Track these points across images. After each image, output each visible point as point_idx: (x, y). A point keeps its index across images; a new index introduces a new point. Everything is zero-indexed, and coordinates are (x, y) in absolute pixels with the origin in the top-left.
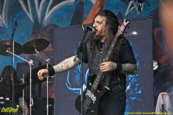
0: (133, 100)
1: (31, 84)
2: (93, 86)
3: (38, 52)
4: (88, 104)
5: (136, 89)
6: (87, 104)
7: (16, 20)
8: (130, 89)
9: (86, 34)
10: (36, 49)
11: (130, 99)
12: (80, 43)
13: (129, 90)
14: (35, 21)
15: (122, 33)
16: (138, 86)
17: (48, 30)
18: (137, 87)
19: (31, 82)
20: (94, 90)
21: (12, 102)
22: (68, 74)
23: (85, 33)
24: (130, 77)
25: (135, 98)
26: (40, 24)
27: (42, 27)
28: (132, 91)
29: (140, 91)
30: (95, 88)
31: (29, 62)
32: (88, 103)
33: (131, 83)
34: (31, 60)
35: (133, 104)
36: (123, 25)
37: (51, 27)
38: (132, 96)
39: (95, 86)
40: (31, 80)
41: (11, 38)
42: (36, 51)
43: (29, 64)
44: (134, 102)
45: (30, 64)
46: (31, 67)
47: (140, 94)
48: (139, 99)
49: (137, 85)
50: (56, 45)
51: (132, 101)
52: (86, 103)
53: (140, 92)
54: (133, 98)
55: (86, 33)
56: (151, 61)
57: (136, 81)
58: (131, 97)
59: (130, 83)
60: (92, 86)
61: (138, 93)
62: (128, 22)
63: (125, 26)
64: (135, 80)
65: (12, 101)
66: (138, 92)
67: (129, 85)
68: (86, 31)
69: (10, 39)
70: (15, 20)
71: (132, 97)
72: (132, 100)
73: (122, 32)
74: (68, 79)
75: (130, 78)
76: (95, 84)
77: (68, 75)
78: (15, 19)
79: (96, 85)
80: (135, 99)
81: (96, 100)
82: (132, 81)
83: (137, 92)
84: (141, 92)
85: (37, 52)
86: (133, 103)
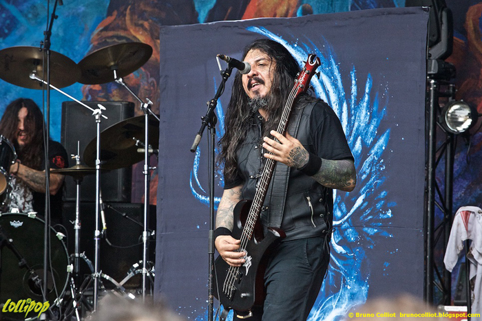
0: (371, 236)
1: (98, 171)
2: (245, 230)
3: (121, 80)
5: (378, 206)
8: (365, 204)
9: (226, 80)
10: (115, 71)
11: (363, 232)
12: (211, 103)
13: (362, 208)
16: (385, 198)
18: (383, 199)
19: (98, 167)
21: (44, 224)
22: (196, 157)
23: (224, 75)
24: (365, 173)
25: (376, 230)
28: (368, 211)
29: (390, 211)
30: (249, 234)
31: (96, 111)
33: (367, 188)
34: (99, 105)
35: (372, 247)
38: (368, 224)
40: (98, 161)
42: (115, 77)
43: (94, 116)
44: (373, 242)
45: (97, 117)
46: (98, 124)
47: (388, 219)
48: (385, 233)
49: (383, 194)
50: (166, 76)
51: (368, 239)
53: (389, 214)
54: (372, 231)
55: (228, 77)
56: (419, 130)
57: (381, 183)
58: (366, 227)
59: (365, 190)
61: (385, 217)
64: (379, 181)
65: (44, 220)
66: (385, 214)
67: (360, 195)
68: (227, 71)
71: (368, 226)
72: (368, 234)
74: (195, 171)
75: (364, 176)
77: (196, 159)
79: (251, 227)
80: (376, 233)
82: (371, 184)
83: (382, 213)
84: (392, 213)
85: (118, 79)
86: (370, 243)
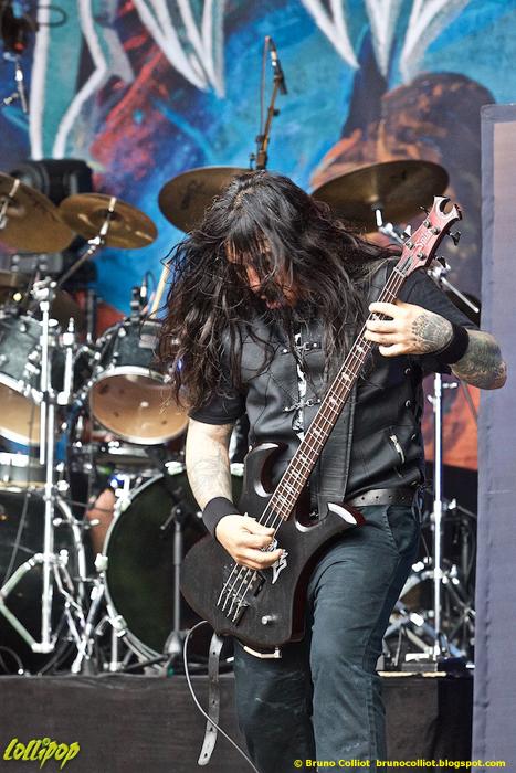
2: (275, 500)
3: (389, 227)
4: (245, 581)
6: (240, 581)
7: (277, 61)
10: (378, 213)
14: (360, 60)
15: (423, 263)
17: (424, 103)
20: (279, 518)
26: (384, 72)
27: (394, 87)
30: (283, 509)
32: (249, 578)
36: (429, 226)
37: (438, 91)
39: (284, 500)
41: (253, 155)
42: (379, 222)
52: (235, 575)
60: (268, 499)
62: (454, 214)
63: (437, 233)
69: (252, 160)
70: (274, 64)
73: (423, 258)
76: (285, 494)
78: (273, 55)
79: (289, 498)
81: (285, 565)
85: (384, 225)
